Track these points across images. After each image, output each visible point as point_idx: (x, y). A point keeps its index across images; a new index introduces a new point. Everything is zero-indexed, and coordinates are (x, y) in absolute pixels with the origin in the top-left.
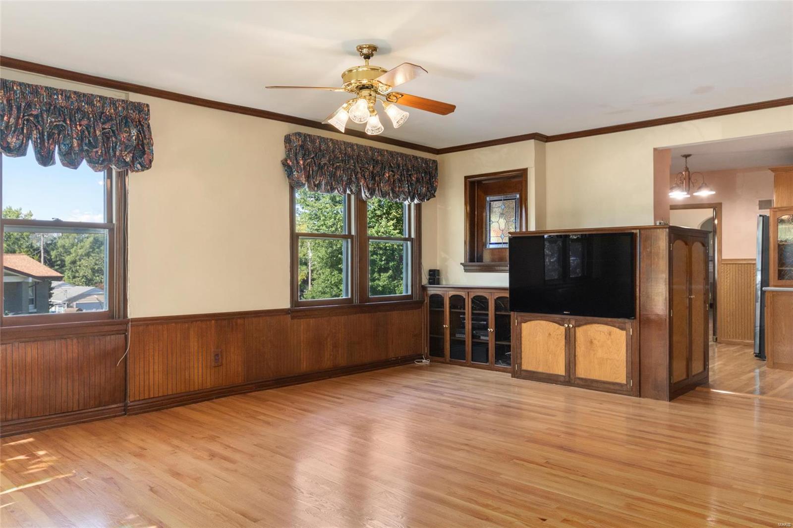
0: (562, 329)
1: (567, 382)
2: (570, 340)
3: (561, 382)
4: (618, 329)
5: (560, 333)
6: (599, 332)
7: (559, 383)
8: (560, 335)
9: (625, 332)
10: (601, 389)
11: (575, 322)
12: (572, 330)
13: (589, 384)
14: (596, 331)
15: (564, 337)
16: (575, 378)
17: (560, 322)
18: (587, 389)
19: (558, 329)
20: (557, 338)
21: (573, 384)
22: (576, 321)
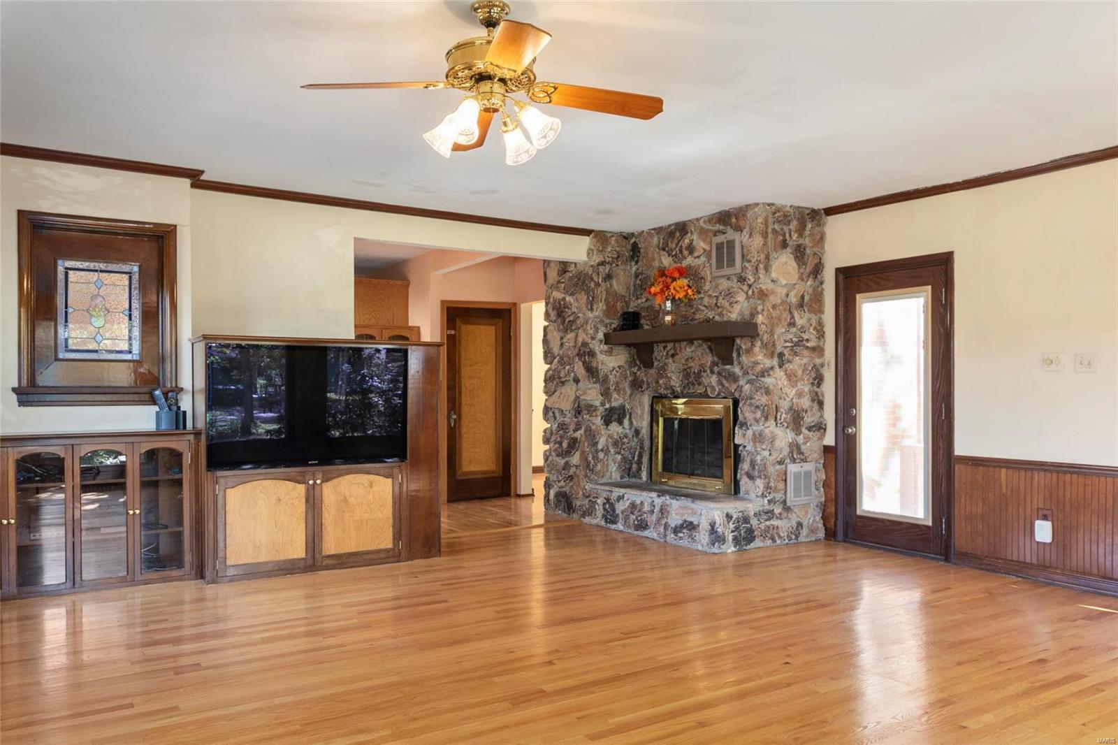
0: (301, 489)
1: (310, 566)
2: (313, 504)
3: (299, 568)
4: (382, 478)
5: (297, 495)
6: (356, 485)
7: (298, 571)
8: (297, 498)
9: (390, 480)
10: (360, 564)
11: (323, 475)
12: (317, 489)
13: (344, 561)
14: (353, 483)
15: (304, 500)
16: (323, 557)
17: (299, 478)
18: (340, 568)
19: (294, 488)
20: (292, 504)
21: (320, 566)
22: (324, 473)
